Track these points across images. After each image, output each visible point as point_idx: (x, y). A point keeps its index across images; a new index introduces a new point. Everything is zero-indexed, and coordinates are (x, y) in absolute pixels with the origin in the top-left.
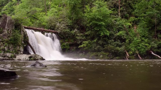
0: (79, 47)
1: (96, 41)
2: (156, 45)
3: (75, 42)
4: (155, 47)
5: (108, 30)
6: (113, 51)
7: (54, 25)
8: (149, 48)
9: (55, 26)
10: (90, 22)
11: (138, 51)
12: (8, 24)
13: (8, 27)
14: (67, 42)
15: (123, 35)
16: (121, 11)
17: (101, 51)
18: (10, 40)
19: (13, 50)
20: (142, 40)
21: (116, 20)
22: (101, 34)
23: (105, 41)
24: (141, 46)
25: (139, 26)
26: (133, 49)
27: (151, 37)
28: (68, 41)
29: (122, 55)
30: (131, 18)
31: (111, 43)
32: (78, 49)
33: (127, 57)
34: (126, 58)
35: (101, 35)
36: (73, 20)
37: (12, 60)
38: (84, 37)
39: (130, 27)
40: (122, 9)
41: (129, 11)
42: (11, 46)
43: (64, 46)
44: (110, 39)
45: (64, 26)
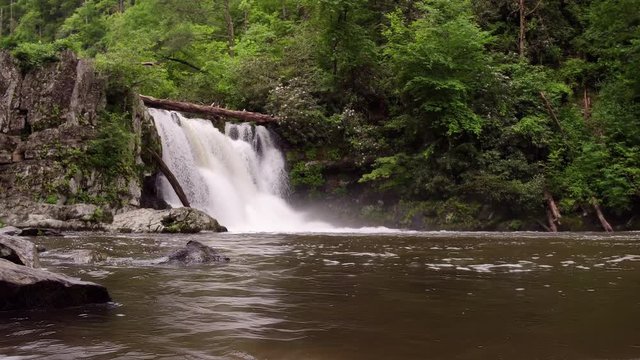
0: (361, 180)
1: (430, 154)
3: (346, 159)
5: (479, 111)
6: (496, 195)
7: (261, 91)
9: (266, 94)
10: (405, 79)
11: (598, 198)
12: (80, 91)
13: (81, 103)
14: (314, 159)
15: (539, 134)
16: (527, 34)
17: (450, 195)
18: (88, 152)
19: (100, 192)
20: (615, 154)
21: (507, 73)
22: (448, 129)
23: (465, 154)
24: (611, 178)
25: (602, 94)
26: (577, 189)
28: (319, 157)
29: (533, 214)
30: (569, 62)
31: (488, 164)
32: (355, 189)
33: (551, 221)
34: (549, 225)
35: (449, 133)
36: (336, 70)
37: (97, 229)
38: (382, 141)
39: (564, 99)
40: (531, 25)
41: (562, 36)
42: (93, 174)
43: (303, 175)
44: (485, 150)
45: (302, 97)
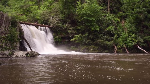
0: (71, 41)
1: (87, 35)
2: (142, 40)
3: (67, 35)
4: (141, 42)
5: (98, 25)
6: (103, 45)
7: (47, 19)
8: (136, 42)
10: (82, 17)
11: (126, 45)
13: (5, 25)
14: (60, 35)
15: (112, 31)
16: (110, 6)
17: (92, 44)
18: (7, 37)
19: (10, 46)
20: (130, 35)
21: (105, 16)
23: (95, 35)
24: (128, 41)
26: (121, 44)
27: (138, 32)
29: (110, 50)
30: (119, 13)
31: (101, 37)
32: (69, 42)
33: (115, 51)
35: (92, 30)
36: (65, 14)
38: (76, 31)
39: (118, 22)
40: (111, 4)
41: (117, 7)
43: (57, 39)
44: (100, 34)
45: (57, 20)
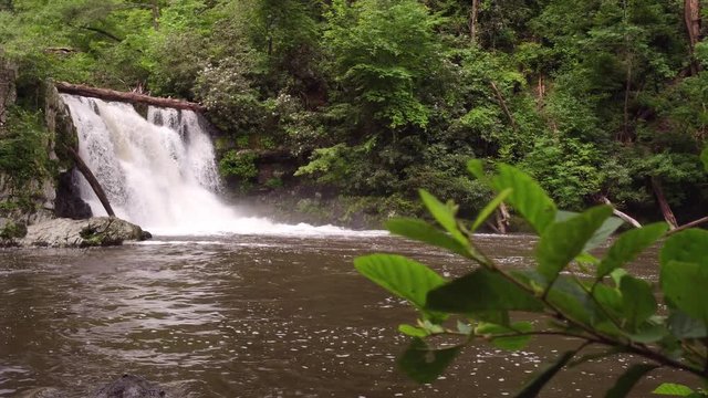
0: (297, 173)
1: (372, 147)
2: (624, 174)
3: (280, 148)
4: (621, 181)
5: (425, 101)
7: (188, 72)
8: (595, 182)
10: (348, 64)
14: (246, 147)
15: (489, 128)
16: (480, 15)
17: (393, 191)
19: (11, 197)
20: (569, 150)
21: (457, 59)
22: (391, 121)
24: (563, 176)
25: (556, 85)
27: (607, 134)
28: (251, 145)
30: (523, 47)
31: (433, 159)
32: (289, 181)
33: (499, 222)
34: (497, 226)
35: (393, 126)
36: (271, 49)
37: (9, 245)
39: (517, 87)
40: (485, 6)
41: (517, 16)
43: (234, 165)
44: (431, 143)
45: (233, 79)
